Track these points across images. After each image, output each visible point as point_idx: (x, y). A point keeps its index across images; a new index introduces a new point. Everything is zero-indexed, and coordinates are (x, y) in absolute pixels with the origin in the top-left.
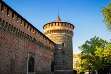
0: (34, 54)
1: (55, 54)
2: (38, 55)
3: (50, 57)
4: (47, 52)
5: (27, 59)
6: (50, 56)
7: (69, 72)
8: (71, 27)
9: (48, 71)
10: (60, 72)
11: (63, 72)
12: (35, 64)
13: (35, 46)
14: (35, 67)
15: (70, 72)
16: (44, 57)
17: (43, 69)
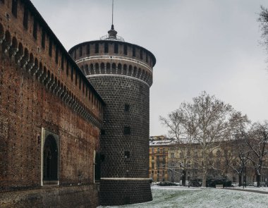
0: (58, 128)
1: (103, 132)
2: (65, 132)
3: (93, 140)
4: (86, 124)
5: (39, 142)
6: (93, 138)
7: (140, 181)
8: (149, 59)
9: (89, 179)
10: (117, 181)
11: (125, 181)
12: (60, 159)
13: (59, 105)
14: (59, 166)
15: (143, 181)
16: (79, 139)
17: (78, 174)
